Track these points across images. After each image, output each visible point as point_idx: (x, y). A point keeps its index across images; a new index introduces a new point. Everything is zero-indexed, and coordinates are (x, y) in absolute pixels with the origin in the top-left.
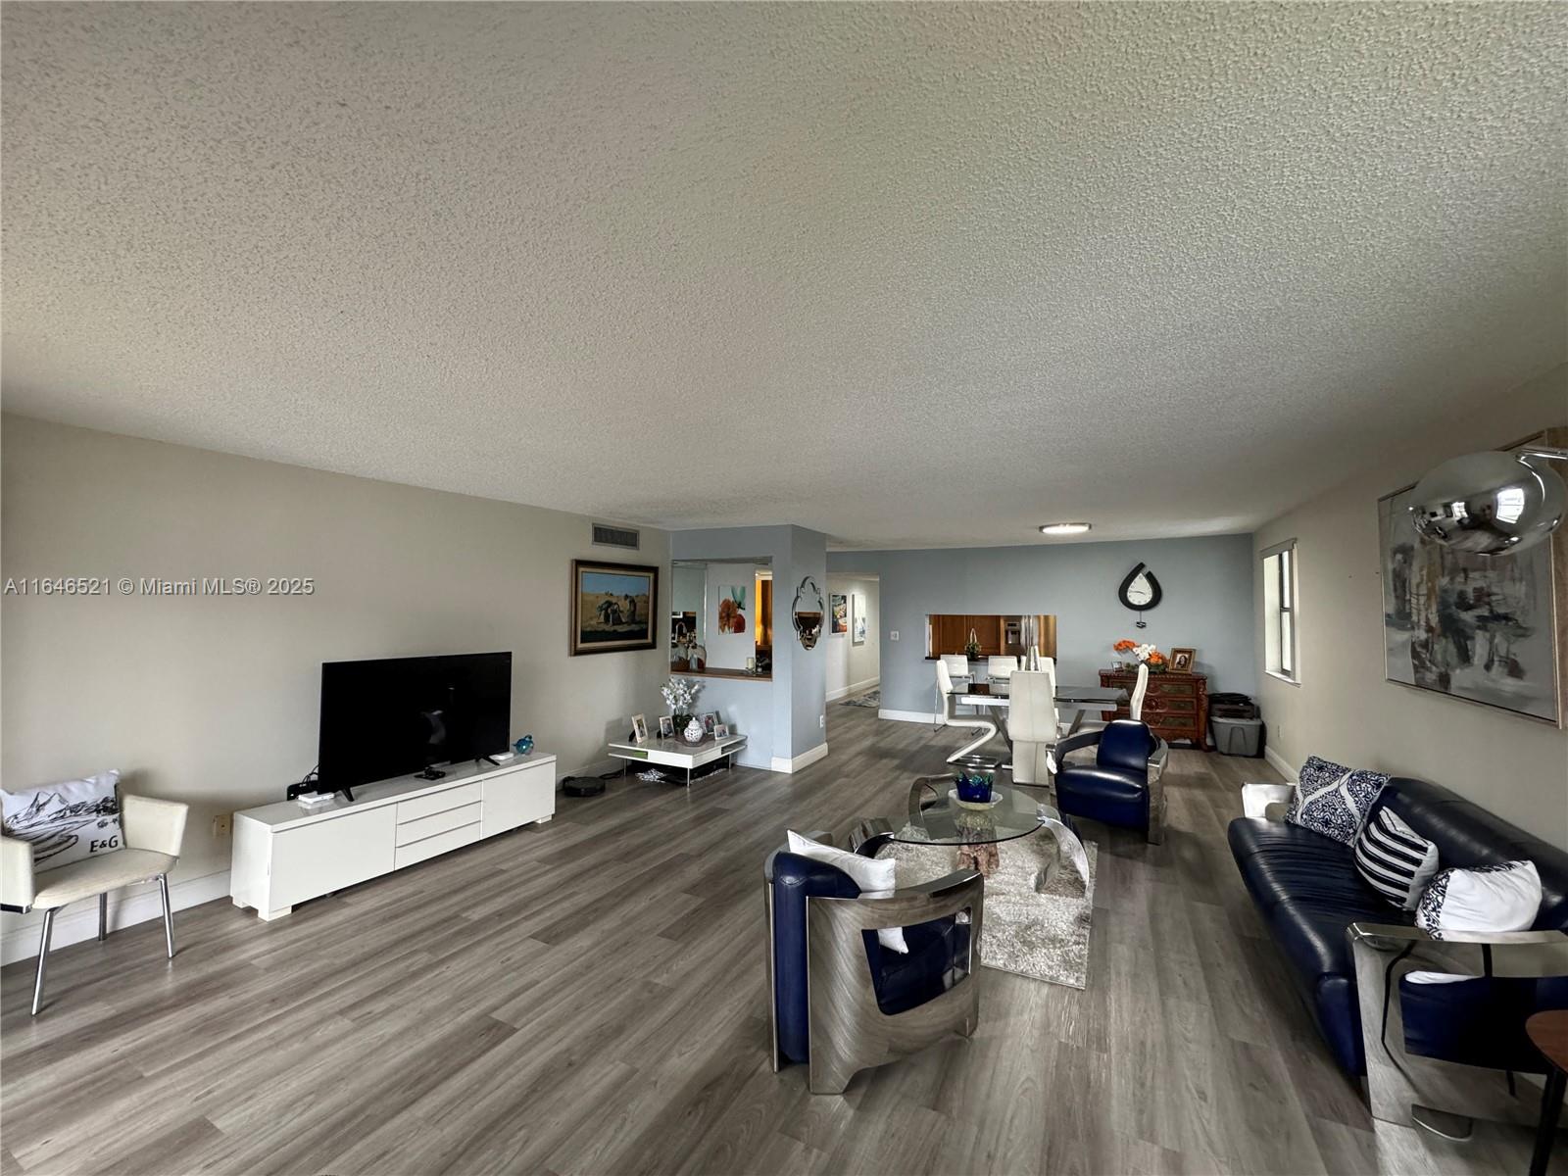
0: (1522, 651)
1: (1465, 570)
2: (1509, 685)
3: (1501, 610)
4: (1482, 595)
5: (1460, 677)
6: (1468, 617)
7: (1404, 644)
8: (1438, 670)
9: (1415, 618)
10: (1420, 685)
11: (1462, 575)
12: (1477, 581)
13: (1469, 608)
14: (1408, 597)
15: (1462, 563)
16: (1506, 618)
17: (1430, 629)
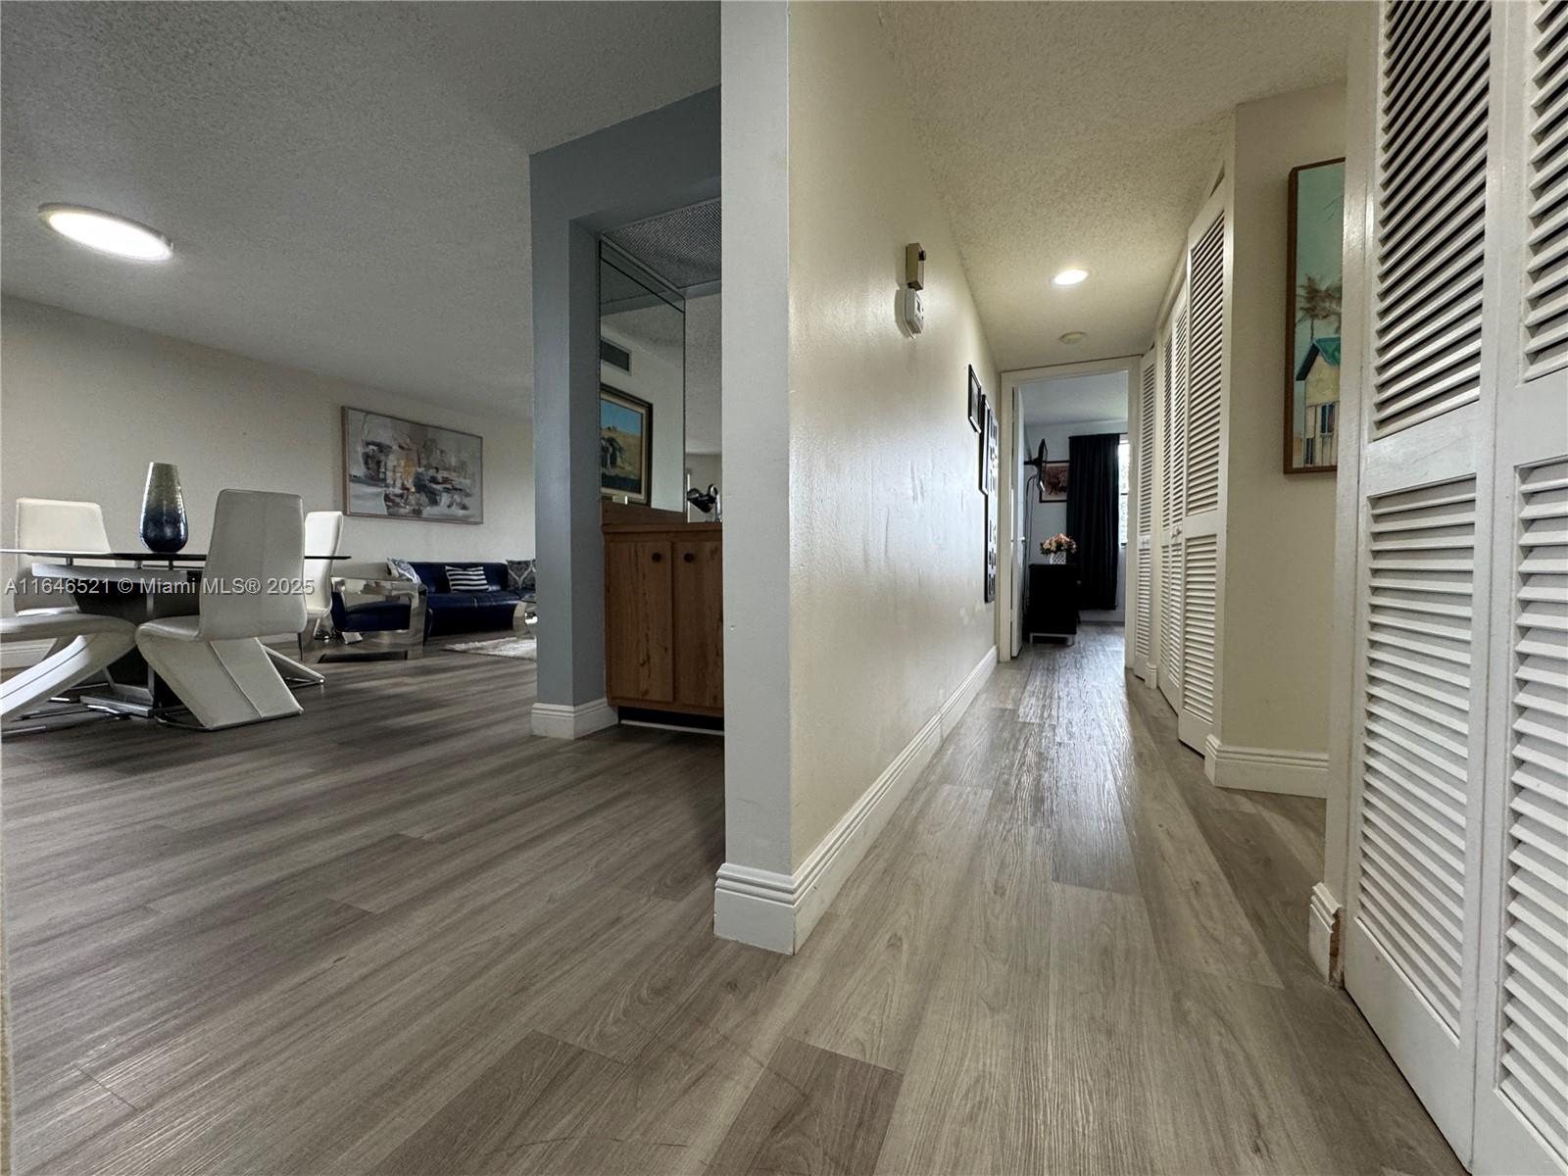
0: (467, 501)
1: (437, 469)
2: (461, 512)
3: (459, 487)
4: (446, 480)
5: (428, 511)
6: (438, 487)
7: (377, 495)
8: (412, 508)
9: (389, 481)
10: (392, 515)
11: (435, 470)
12: (445, 474)
13: (439, 483)
14: (383, 470)
15: (434, 465)
16: (461, 490)
17: (404, 487)
